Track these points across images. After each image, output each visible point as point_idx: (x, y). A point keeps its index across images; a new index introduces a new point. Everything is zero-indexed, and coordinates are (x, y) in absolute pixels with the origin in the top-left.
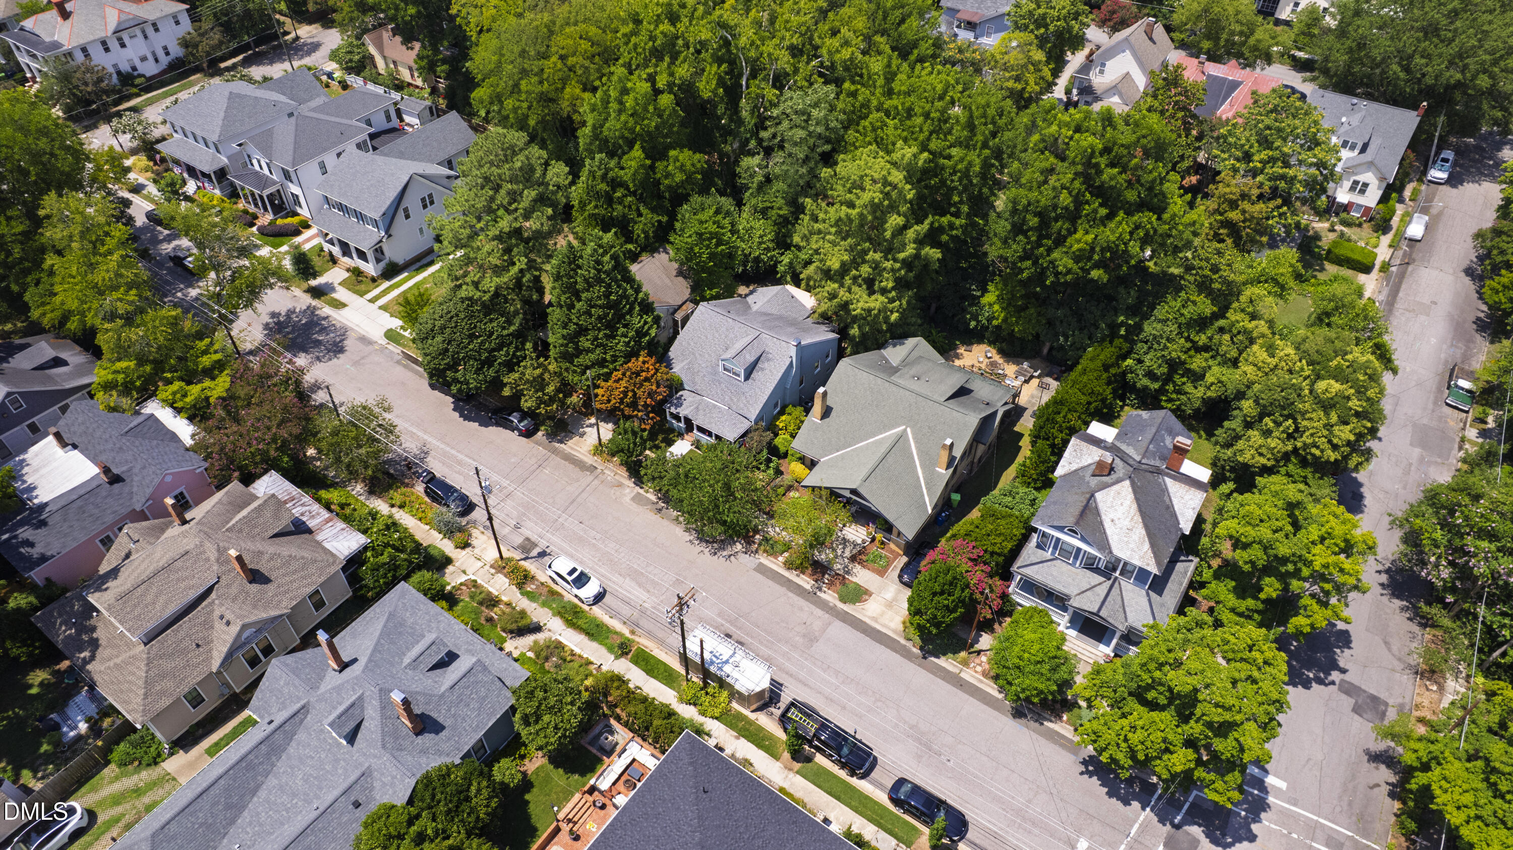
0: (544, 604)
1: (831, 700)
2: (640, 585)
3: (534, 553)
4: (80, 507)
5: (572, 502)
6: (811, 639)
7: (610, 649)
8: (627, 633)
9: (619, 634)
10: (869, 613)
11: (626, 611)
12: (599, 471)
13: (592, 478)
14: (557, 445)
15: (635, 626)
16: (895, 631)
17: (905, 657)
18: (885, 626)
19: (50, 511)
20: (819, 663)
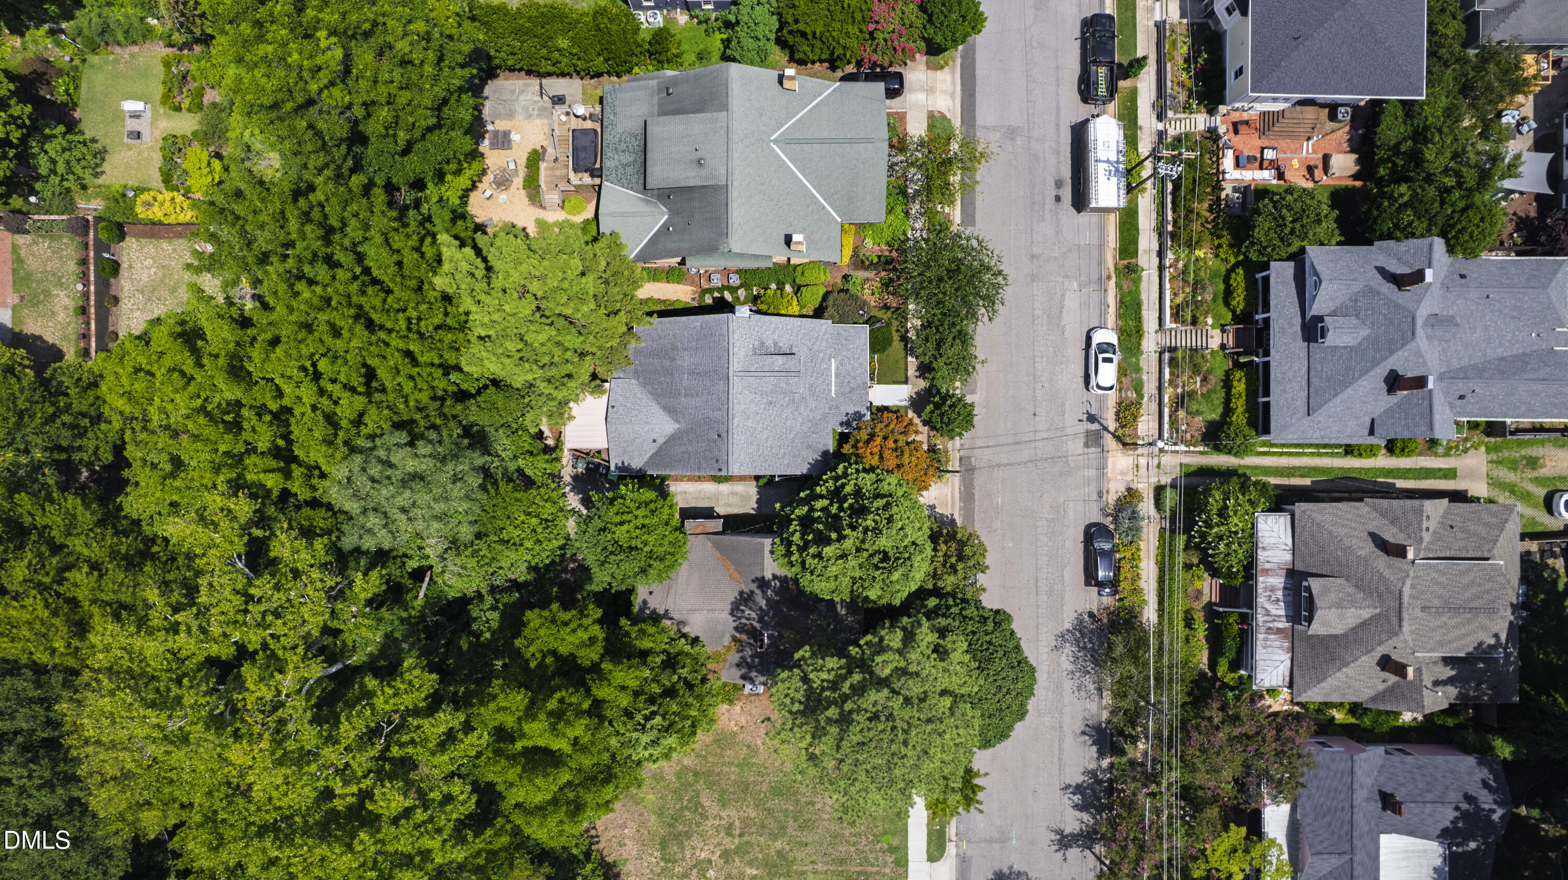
0: (1138, 370)
1: (1058, 81)
2: (1061, 308)
3: (1096, 426)
4: (1429, 791)
5: (1018, 443)
6: (1011, 132)
7: (1137, 281)
8: (1113, 283)
9: (1118, 286)
10: (950, 102)
11: (1095, 297)
12: (962, 453)
13: (978, 452)
14: (959, 522)
15: (1102, 281)
16: (953, 73)
17: (974, 53)
18: (953, 84)
19: (1446, 816)
20: (1031, 111)
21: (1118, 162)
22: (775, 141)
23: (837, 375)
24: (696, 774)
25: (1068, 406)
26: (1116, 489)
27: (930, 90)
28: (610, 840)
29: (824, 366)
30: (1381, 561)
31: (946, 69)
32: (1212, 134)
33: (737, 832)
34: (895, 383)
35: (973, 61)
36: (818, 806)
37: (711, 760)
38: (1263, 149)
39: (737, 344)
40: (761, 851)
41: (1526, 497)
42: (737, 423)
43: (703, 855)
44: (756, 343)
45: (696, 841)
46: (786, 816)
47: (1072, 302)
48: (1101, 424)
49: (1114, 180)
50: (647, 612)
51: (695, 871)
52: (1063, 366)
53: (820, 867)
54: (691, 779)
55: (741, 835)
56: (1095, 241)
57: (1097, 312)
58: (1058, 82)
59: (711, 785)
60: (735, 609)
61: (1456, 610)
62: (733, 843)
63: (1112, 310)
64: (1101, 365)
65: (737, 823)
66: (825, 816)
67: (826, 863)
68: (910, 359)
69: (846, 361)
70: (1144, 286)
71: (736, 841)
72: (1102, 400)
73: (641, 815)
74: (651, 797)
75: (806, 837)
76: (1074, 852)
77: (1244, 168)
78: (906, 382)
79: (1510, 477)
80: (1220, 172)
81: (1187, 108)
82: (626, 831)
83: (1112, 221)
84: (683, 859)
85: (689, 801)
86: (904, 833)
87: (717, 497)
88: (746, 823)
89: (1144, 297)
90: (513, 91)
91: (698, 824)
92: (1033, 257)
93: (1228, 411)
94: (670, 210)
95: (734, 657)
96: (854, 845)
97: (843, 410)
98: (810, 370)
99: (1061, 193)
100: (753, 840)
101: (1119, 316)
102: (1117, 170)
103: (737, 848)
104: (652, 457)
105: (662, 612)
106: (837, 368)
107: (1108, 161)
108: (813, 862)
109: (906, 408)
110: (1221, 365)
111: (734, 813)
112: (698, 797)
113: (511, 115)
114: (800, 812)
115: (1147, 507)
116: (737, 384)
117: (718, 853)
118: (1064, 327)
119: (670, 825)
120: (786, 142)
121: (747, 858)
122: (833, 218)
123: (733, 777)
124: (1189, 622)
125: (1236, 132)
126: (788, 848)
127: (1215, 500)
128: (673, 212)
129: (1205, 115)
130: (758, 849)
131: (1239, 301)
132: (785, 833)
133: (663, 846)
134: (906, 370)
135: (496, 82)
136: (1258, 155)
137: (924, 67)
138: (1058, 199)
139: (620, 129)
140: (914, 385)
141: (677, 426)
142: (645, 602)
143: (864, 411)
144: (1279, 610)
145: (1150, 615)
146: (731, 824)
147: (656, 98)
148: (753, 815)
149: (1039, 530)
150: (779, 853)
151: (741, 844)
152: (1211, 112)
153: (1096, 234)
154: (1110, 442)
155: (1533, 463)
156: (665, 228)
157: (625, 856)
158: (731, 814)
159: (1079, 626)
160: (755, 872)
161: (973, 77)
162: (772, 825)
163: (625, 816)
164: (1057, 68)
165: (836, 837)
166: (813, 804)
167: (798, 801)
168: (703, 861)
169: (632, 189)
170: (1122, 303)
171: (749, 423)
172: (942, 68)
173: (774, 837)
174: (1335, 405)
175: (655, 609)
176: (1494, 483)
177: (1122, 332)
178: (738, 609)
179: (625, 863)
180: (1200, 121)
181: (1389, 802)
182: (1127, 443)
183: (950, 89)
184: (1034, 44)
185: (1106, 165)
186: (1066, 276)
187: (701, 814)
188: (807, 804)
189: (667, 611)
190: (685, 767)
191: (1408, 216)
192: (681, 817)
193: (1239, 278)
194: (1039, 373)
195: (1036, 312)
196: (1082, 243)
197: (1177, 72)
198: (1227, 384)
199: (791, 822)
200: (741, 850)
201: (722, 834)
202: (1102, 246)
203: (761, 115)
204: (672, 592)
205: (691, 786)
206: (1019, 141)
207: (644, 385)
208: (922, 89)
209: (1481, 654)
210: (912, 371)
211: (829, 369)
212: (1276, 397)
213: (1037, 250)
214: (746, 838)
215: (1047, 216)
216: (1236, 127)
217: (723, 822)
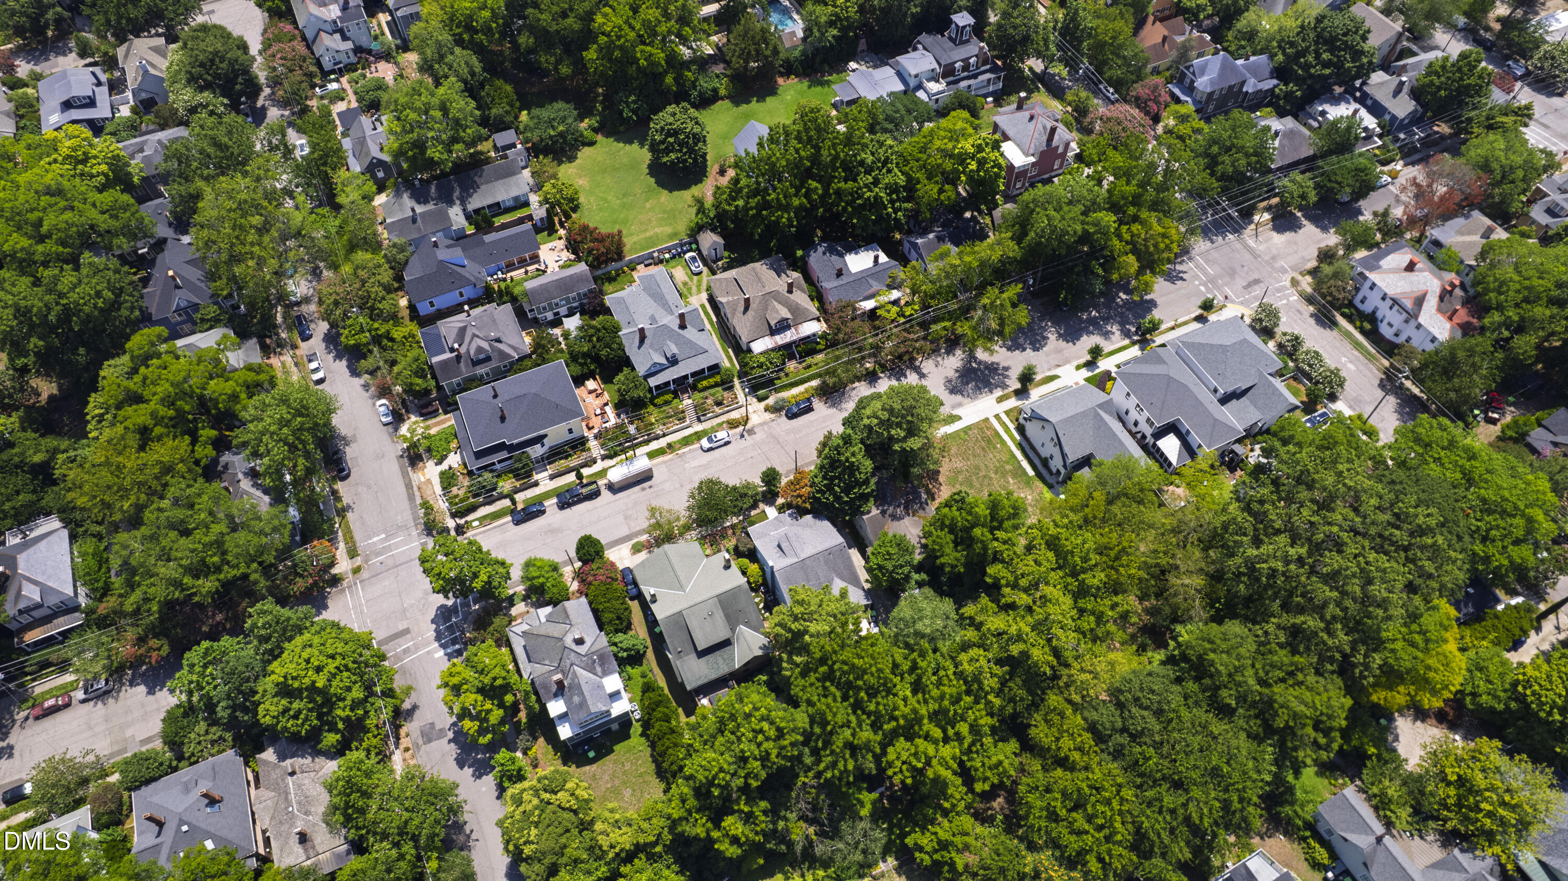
0: (714, 426)
1: (595, 507)
7: (674, 442)
9: (679, 449)
10: (625, 548)
11: (689, 455)
15: (680, 456)
19: (834, 258)
20: (614, 513)
26: (768, 416)
30: (753, 306)
32: (596, 437)
34: (765, 513)
38: (597, 415)
41: (700, 282)
42: (820, 548)
47: (695, 463)
52: (726, 454)
56: (665, 464)
57: (696, 451)
60: (900, 518)
61: (759, 279)
63: (692, 446)
70: (676, 439)
75: (982, 466)
76: (924, 371)
77: (608, 418)
79: (694, 289)
80: (613, 426)
81: (589, 451)
83: (652, 461)
86: (956, 432)
89: (680, 437)
93: (716, 385)
95: (921, 512)
97: (788, 519)
99: (647, 486)
101: (693, 443)
110: (698, 396)
115: (771, 401)
116: (803, 556)
118: (709, 460)
124: (809, 366)
125: (593, 428)
127: (757, 372)
128: (739, 624)
129: (590, 442)
131: (669, 397)
136: (600, 416)
138: (650, 486)
143: (785, 515)
144: (788, 333)
145: (815, 383)
152: (587, 440)
153: (661, 465)
154: (749, 426)
155: (685, 284)
156: (747, 624)
159: (833, 405)
162: (986, 482)
170: (687, 444)
174: (700, 343)
176: (699, 291)
177: (700, 439)
180: (593, 444)
181: (839, 274)
182: (747, 420)
185: (629, 471)
186: (684, 470)
191: (615, 346)
193: (658, 401)
196: (667, 469)
197: (574, 462)
198: (706, 389)
202: (666, 461)
208: (624, 561)
209: (772, 267)
212: (705, 365)
215: (660, 487)
216: (590, 428)
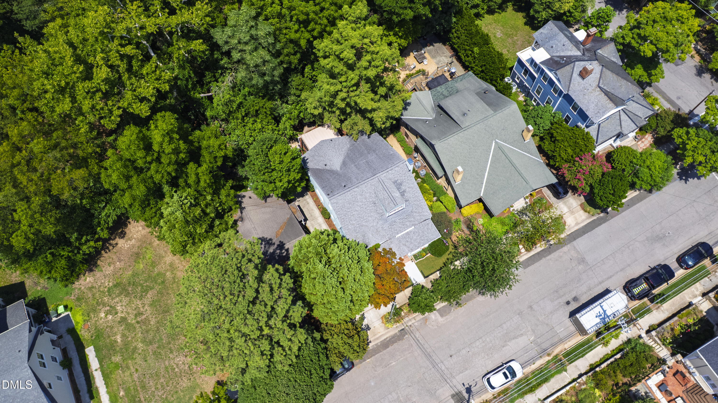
2: (515, 338)
3: (466, 396)
5: (430, 356)
7: (559, 372)
8: (547, 358)
9: (548, 362)
10: (573, 224)
11: (533, 353)
12: (406, 328)
15: (544, 352)
16: (587, 218)
17: (604, 222)
18: (583, 221)
20: (599, 264)
21: (608, 317)
22: (496, 142)
23: (408, 233)
24: (163, 282)
25: (467, 372)
27: (572, 212)
28: (110, 258)
29: (408, 224)
31: (587, 214)
32: (661, 361)
33: (139, 319)
34: (422, 272)
35: (600, 224)
36: (171, 356)
37: (174, 285)
38: (679, 396)
39: (393, 171)
40: (133, 338)
43: (119, 308)
44: (399, 181)
45: (125, 300)
46: (158, 341)
47: (523, 341)
48: (469, 398)
49: (598, 320)
50: (240, 199)
51: (108, 308)
52: (486, 357)
53: (136, 375)
54: (159, 281)
55: (138, 322)
56: (562, 336)
57: (527, 359)
58: (622, 270)
59: (160, 293)
62: (132, 320)
63: (534, 367)
64: (501, 374)
65: (144, 317)
66: (167, 363)
67: (139, 378)
68: (438, 272)
69: (417, 234)
70: (558, 377)
71: (134, 321)
72: (483, 390)
73: (130, 266)
74: (141, 266)
77: (661, 391)
78: (425, 277)
80: (647, 376)
81: (663, 341)
82: (118, 263)
83: (579, 339)
84: (113, 299)
85: (147, 286)
87: (315, 219)
88: (146, 322)
89: (553, 380)
90: (444, 53)
91: (135, 297)
92: (531, 307)
94: (435, 118)
96: (157, 389)
97: (392, 246)
98: (402, 217)
99: (572, 303)
100: (137, 330)
101: (533, 372)
102: (604, 318)
103: (130, 324)
104: (317, 169)
105: (243, 206)
106: (411, 232)
107: (605, 311)
108: (137, 370)
109: (412, 285)
111: (149, 312)
112: (151, 289)
113: (433, 57)
114: (164, 347)
116: (374, 181)
117: (123, 315)
118: (507, 345)
119: (129, 283)
120: (499, 148)
121: (126, 332)
122: (481, 191)
123: (169, 302)
125: (674, 375)
126: (140, 351)
128: (435, 119)
129: (669, 353)
130: (133, 335)
132: (148, 346)
133: (116, 286)
134: (432, 274)
135: (443, 46)
136: (674, 396)
137: (579, 203)
138: (568, 303)
139: (456, 85)
140: (426, 282)
141: (339, 169)
142: (244, 196)
143: (398, 257)
146: (142, 314)
147: (480, 90)
148: (152, 323)
149: (390, 396)
150: (135, 348)
151: (133, 325)
152: (673, 355)
153: (565, 334)
156: (426, 120)
157: (103, 269)
158: (148, 310)
160: (119, 341)
161: (593, 228)
163: (126, 259)
164: (629, 265)
165: (157, 375)
166: (171, 352)
167: (170, 343)
168: (116, 310)
169: (434, 102)
170: (540, 370)
171: (359, 197)
172: (586, 211)
173: (143, 341)
175: (243, 202)
177: (526, 378)
178: (262, 241)
179: (99, 271)
180: (663, 351)
183: (579, 221)
184: (631, 248)
185: (602, 311)
186: (533, 331)
187: (142, 295)
188: (170, 349)
189: (244, 208)
190: (165, 275)
192: (136, 286)
194: (474, 345)
195: (504, 325)
196: (556, 329)
197: (676, 324)
199: (156, 346)
200: (129, 327)
201: (135, 312)
202: (561, 341)
203: (503, 130)
204: (256, 207)
205: (156, 283)
206: (581, 267)
207: (349, 150)
208: (569, 208)
210: (432, 277)
211: (408, 227)
213: (535, 307)
214: (137, 326)
215: (556, 303)
217: (142, 309)
